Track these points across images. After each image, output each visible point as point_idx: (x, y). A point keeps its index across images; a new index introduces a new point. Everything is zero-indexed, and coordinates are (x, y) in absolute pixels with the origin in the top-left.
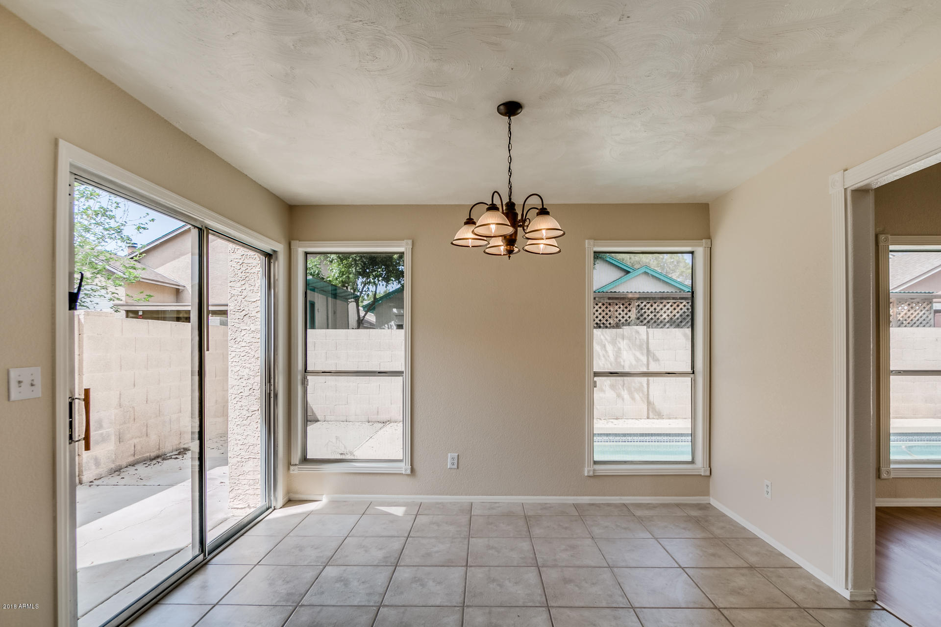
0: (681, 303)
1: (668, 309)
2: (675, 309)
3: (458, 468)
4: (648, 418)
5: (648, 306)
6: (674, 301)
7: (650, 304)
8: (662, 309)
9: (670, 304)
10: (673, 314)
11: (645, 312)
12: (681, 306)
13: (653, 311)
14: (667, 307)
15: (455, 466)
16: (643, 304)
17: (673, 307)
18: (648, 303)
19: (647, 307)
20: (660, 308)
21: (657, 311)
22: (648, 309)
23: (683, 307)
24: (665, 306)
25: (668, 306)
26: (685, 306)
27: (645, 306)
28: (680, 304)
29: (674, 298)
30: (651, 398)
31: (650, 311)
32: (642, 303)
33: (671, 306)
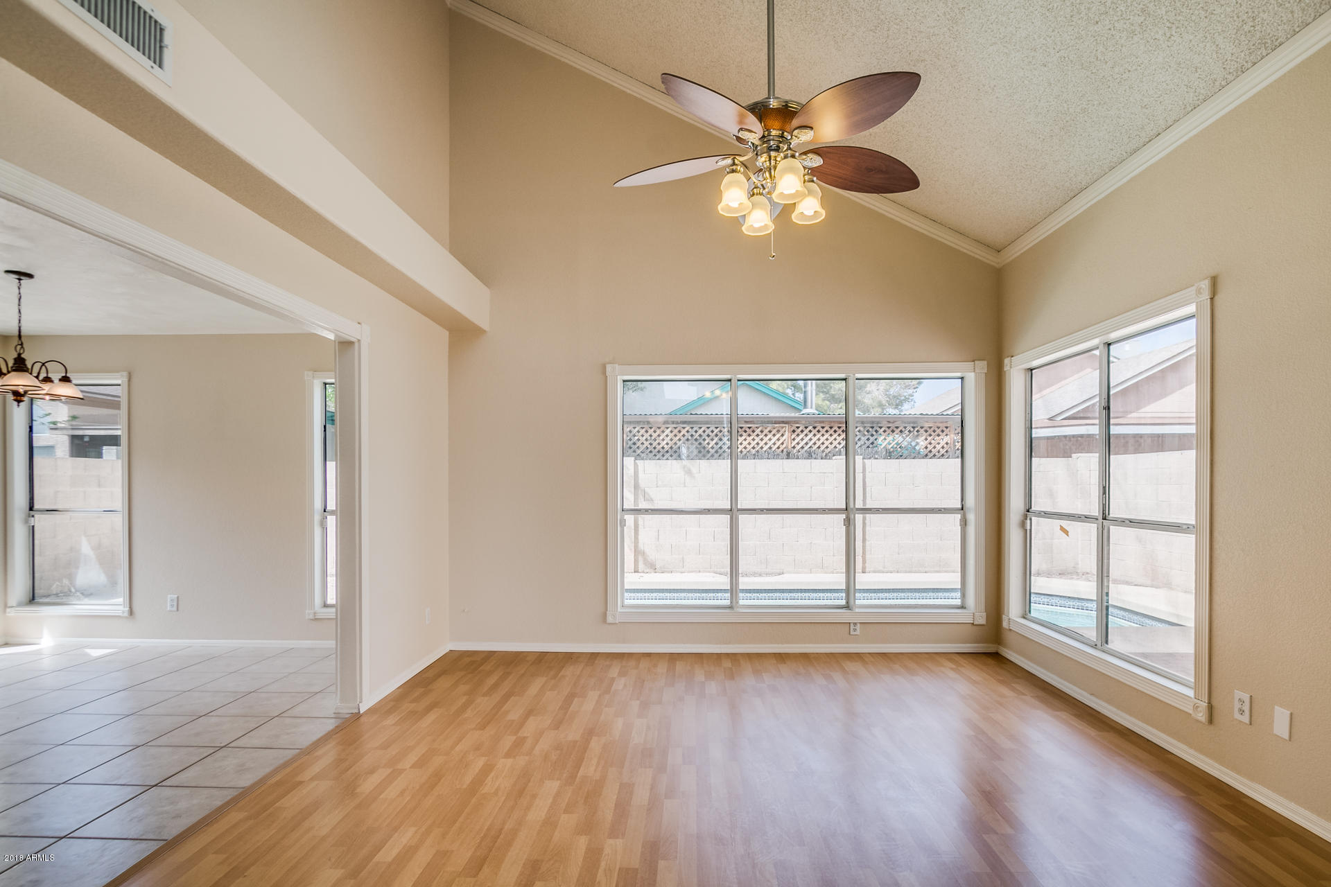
0: (684, 428)
1: (667, 436)
2: (675, 436)
3: (178, 610)
4: (636, 571)
5: (643, 431)
6: (675, 426)
7: (644, 430)
8: (659, 436)
9: (669, 430)
10: (674, 441)
11: (639, 440)
12: (684, 432)
13: (649, 438)
14: (665, 434)
15: (175, 609)
16: (636, 430)
17: (674, 433)
18: (642, 428)
19: (640, 434)
20: (657, 434)
21: (653, 438)
22: (643, 436)
23: (686, 434)
24: (663, 432)
25: (667, 432)
26: (688, 432)
27: (638, 432)
28: (682, 430)
29: (673, 423)
30: (641, 546)
31: (644, 438)
32: (635, 428)
33: (671, 432)
